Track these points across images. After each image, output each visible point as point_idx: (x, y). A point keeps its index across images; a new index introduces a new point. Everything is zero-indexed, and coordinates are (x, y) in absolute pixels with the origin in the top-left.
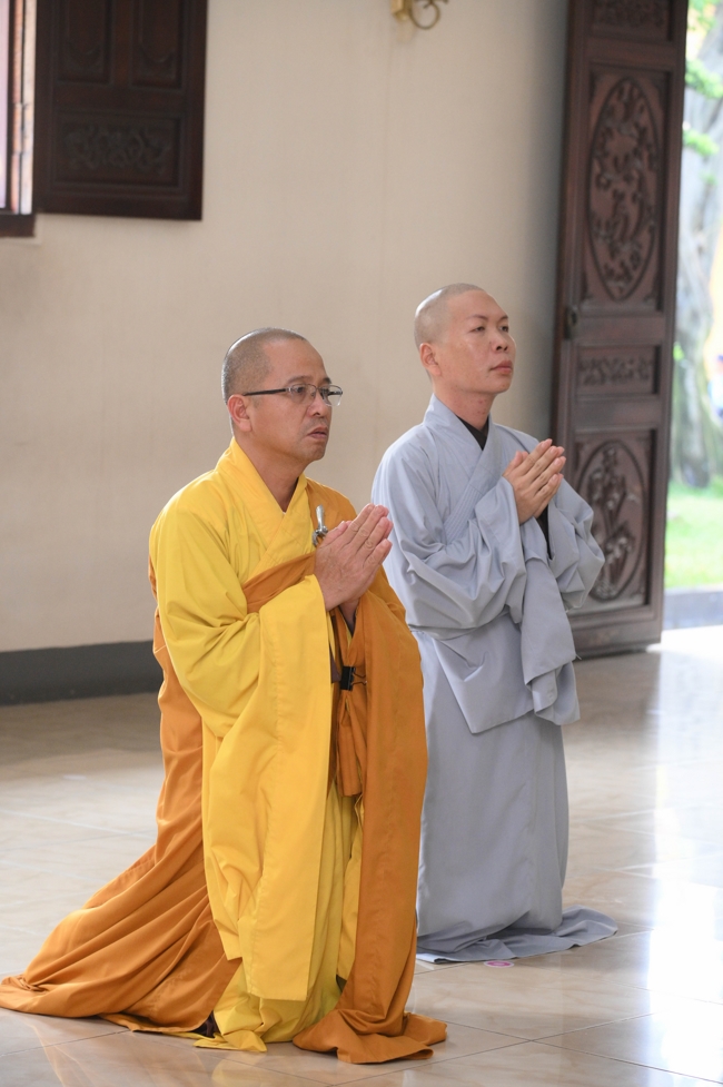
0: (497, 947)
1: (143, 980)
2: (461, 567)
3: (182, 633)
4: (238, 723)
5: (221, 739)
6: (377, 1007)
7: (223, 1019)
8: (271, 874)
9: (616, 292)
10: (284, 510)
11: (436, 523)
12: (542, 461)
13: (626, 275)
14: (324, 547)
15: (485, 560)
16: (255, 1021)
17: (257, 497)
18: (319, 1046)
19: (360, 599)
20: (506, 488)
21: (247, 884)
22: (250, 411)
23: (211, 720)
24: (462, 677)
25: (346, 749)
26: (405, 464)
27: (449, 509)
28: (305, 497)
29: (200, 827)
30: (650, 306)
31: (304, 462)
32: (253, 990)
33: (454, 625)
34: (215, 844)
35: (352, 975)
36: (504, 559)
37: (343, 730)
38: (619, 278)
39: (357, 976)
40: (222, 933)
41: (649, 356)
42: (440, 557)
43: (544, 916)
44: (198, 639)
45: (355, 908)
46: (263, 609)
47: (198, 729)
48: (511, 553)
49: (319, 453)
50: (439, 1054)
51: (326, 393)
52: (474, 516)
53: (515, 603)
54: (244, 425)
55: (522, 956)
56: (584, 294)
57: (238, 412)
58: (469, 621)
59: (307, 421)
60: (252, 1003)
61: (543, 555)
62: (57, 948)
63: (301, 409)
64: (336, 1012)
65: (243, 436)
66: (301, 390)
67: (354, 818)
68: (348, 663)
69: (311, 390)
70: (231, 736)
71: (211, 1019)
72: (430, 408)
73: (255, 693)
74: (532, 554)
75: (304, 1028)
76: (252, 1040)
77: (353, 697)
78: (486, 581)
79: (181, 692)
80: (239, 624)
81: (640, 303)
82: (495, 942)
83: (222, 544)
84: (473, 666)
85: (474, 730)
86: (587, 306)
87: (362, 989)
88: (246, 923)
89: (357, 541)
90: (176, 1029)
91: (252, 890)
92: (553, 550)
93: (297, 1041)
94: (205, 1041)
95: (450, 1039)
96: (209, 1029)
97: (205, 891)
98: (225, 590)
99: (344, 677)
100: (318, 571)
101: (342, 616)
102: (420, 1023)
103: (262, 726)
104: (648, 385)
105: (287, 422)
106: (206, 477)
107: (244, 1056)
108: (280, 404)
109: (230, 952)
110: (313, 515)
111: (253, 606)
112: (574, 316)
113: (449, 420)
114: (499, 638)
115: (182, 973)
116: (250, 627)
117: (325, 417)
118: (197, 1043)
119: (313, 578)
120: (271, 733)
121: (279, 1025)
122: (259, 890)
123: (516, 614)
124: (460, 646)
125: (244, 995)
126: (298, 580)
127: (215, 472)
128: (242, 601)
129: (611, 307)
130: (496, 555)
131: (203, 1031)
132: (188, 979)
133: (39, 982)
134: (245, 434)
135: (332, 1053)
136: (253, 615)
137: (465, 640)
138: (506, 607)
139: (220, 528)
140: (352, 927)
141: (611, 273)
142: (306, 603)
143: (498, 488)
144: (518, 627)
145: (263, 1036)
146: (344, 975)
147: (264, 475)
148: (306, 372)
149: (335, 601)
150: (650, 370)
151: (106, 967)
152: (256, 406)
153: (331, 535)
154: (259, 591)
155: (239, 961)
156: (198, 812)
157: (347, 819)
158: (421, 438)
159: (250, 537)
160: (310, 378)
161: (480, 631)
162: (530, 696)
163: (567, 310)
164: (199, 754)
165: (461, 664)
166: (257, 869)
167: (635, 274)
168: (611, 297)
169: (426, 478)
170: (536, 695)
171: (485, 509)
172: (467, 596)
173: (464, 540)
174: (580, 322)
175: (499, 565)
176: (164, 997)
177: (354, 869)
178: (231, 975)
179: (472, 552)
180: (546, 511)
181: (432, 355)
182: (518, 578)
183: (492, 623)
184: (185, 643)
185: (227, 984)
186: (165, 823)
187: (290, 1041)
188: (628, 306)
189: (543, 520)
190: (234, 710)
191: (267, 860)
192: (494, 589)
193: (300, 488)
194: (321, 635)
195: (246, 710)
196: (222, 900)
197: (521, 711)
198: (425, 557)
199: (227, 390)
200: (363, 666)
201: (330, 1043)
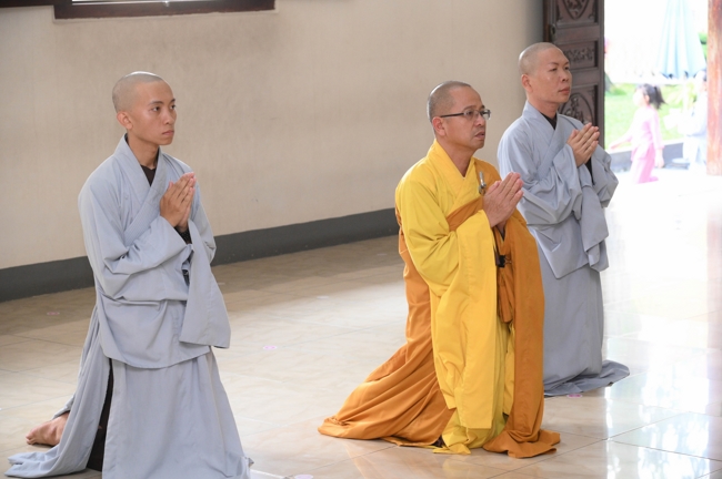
0: (572, 386)
1: (402, 421)
2: (548, 192)
3: (416, 245)
4: (449, 289)
5: (440, 297)
6: (527, 429)
7: (447, 439)
8: (470, 365)
9: (574, 15)
10: (464, 176)
11: (534, 170)
12: (587, 134)
13: (579, 5)
14: (487, 196)
15: (561, 188)
16: (464, 439)
17: (449, 170)
18: (497, 450)
19: (507, 221)
20: (568, 150)
21: (458, 371)
22: (444, 125)
23: (434, 288)
24: (551, 249)
25: (504, 299)
26: (516, 140)
27: (540, 163)
28: (474, 169)
29: (431, 341)
30: (592, 20)
31: (474, 150)
32: (464, 424)
33: (545, 223)
34: (440, 351)
35: (512, 413)
36: (570, 187)
37: (502, 288)
38: (575, 7)
39: (516, 414)
40: (446, 397)
41: (592, 47)
42: (537, 187)
43: (595, 368)
44: (426, 247)
45: (512, 378)
46: (459, 229)
47: (427, 292)
48: (574, 184)
49: (481, 145)
50: (559, 450)
51: (482, 113)
52: (553, 165)
53: (577, 209)
54: (441, 132)
55: (586, 390)
56: (558, 17)
57: (438, 126)
58: (554, 220)
59: (475, 129)
60: (463, 431)
61: (590, 183)
62: (354, 404)
63: (471, 124)
64: (505, 432)
65: (441, 139)
66: (470, 113)
67: (509, 331)
68: (502, 253)
69: (476, 112)
70: (445, 296)
71: (440, 438)
72: (526, 108)
73: (457, 273)
74: (585, 184)
75: (489, 441)
76: (463, 448)
77: (506, 270)
78: (562, 199)
79: (417, 273)
80: (446, 238)
81: (586, 19)
82: (570, 384)
83: (434, 196)
84: (555, 243)
85: (558, 277)
86: (559, 24)
87: (518, 420)
88: (458, 390)
89: (505, 191)
90: (422, 444)
91: (461, 374)
92: (595, 180)
93: (485, 447)
94: (438, 450)
95: (562, 441)
96: (440, 443)
97: (435, 374)
98: (437, 222)
99: (501, 261)
100: (485, 207)
101: (499, 230)
102: (547, 434)
103: (461, 289)
104: (592, 62)
105: (464, 130)
106: (422, 161)
107: (460, 457)
108: (460, 121)
109: (450, 404)
110: (478, 179)
111: (453, 228)
112: (554, 29)
113: (536, 115)
114: (568, 228)
115: (424, 416)
116: (452, 239)
117: (483, 127)
118: (434, 451)
119: (482, 211)
120: (466, 293)
121: (476, 440)
122: (465, 374)
123: (577, 215)
124: (549, 233)
125: (458, 426)
126: (473, 214)
127: (427, 158)
128: (447, 226)
129: (572, 22)
130: (566, 186)
131: (436, 444)
132: (427, 418)
133: (344, 421)
134: (442, 137)
135: (505, 453)
136: (453, 233)
137: (551, 230)
138: (573, 211)
139: (433, 189)
140: (511, 388)
141: (571, 5)
142: (479, 224)
143: (564, 149)
144: (578, 221)
145: (468, 446)
146: (508, 412)
147: (452, 158)
148: (473, 104)
149: (495, 223)
150: (593, 54)
151: (382, 413)
152: (448, 122)
153: (491, 188)
154: (455, 220)
155: (454, 409)
156: (430, 335)
157: (505, 333)
158: (522, 125)
159: (448, 192)
160: (475, 106)
161: (559, 225)
162: (587, 257)
163: (550, 26)
164: (429, 305)
165: (550, 243)
166: (462, 363)
167: (583, 4)
168: (572, 17)
169: (526, 146)
170: (591, 257)
171: (559, 161)
172: (553, 207)
173: (548, 178)
174: (557, 32)
175: (567, 190)
176: (414, 429)
177: (510, 358)
178: (450, 416)
179: (553, 184)
180: (590, 160)
181: (528, 81)
182: (578, 196)
183: (565, 221)
184: (419, 250)
185: (448, 421)
186: (412, 340)
187: (482, 447)
188: (580, 21)
189: (589, 165)
190: (446, 283)
191: (468, 358)
192: (566, 203)
193: (472, 163)
194: (489, 241)
195: (453, 282)
196: (445, 379)
197: (580, 265)
198: (529, 188)
199: (431, 114)
200: (510, 255)
201: (504, 448)
